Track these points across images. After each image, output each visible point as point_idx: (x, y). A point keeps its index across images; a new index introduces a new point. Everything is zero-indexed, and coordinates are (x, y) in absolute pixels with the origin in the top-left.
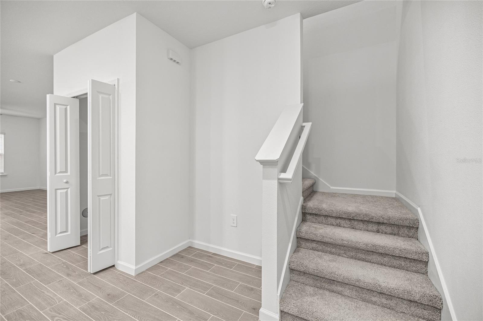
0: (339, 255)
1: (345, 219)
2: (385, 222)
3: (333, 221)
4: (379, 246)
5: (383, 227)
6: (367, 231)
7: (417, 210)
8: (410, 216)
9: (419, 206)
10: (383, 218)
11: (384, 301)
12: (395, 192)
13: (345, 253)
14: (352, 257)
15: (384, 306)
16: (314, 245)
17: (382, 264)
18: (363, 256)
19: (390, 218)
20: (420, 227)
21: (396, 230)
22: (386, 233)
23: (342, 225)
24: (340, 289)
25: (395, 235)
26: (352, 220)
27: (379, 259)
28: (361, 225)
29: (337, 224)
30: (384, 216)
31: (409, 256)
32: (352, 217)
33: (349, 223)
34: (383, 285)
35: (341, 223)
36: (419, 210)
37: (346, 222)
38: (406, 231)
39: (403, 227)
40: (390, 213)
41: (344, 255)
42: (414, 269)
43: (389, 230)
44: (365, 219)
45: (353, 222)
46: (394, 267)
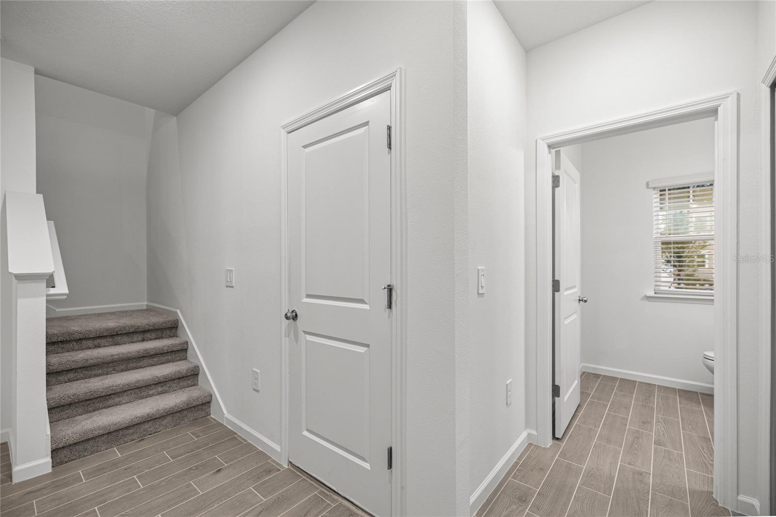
0: (107, 374)
1: (105, 337)
2: (151, 328)
3: (90, 343)
4: (151, 349)
5: (148, 335)
6: (133, 342)
7: (177, 312)
8: (171, 318)
9: (178, 309)
10: (149, 325)
11: (160, 389)
12: (146, 303)
13: (114, 370)
14: (123, 371)
15: (159, 393)
16: (71, 375)
17: (152, 365)
18: (134, 365)
19: (155, 324)
20: (180, 325)
21: (160, 334)
22: (151, 340)
23: (102, 344)
24: (117, 400)
25: (159, 339)
26: (115, 337)
27: (150, 361)
28: (125, 338)
29: (96, 346)
30: (149, 324)
31: (175, 349)
32: (115, 332)
33: (111, 340)
34: (159, 375)
35: (100, 343)
36: (178, 311)
37: (108, 340)
38: (168, 333)
39: (166, 329)
40: (154, 320)
41: (113, 372)
42: (178, 358)
43: (153, 335)
44: (131, 331)
45: (116, 338)
46: (163, 363)
